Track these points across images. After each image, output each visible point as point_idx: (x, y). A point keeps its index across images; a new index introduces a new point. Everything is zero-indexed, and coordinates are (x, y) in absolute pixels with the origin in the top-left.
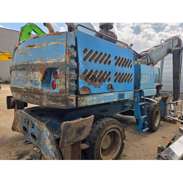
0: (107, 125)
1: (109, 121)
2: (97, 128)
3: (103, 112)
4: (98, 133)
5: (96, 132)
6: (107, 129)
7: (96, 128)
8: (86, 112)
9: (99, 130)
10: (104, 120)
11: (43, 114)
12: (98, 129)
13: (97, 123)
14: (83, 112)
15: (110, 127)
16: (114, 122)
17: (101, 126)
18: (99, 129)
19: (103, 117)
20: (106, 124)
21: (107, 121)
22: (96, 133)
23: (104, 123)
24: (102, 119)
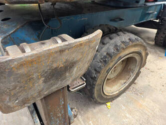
0: (125, 47)
1: (128, 41)
2: (104, 52)
3: (113, 20)
4: (105, 61)
5: (102, 59)
6: (122, 54)
7: (101, 52)
8: (86, 19)
9: (108, 56)
10: (118, 37)
11: (10, 19)
12: (105, 54)
13: (105, 42)
14: (83, 19)
15: (127, 52)
16: (138, 43)
17: (112, 50)
18: (107, 54)
19: (116, 31)
20: (123, 46)
21: (124, 40)
22: (101, 61)
23: (119, 43)
24: (114, 35)
